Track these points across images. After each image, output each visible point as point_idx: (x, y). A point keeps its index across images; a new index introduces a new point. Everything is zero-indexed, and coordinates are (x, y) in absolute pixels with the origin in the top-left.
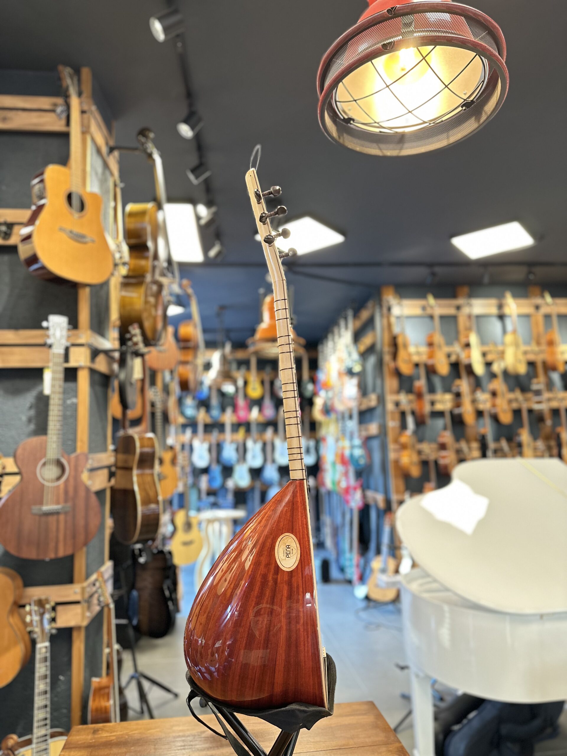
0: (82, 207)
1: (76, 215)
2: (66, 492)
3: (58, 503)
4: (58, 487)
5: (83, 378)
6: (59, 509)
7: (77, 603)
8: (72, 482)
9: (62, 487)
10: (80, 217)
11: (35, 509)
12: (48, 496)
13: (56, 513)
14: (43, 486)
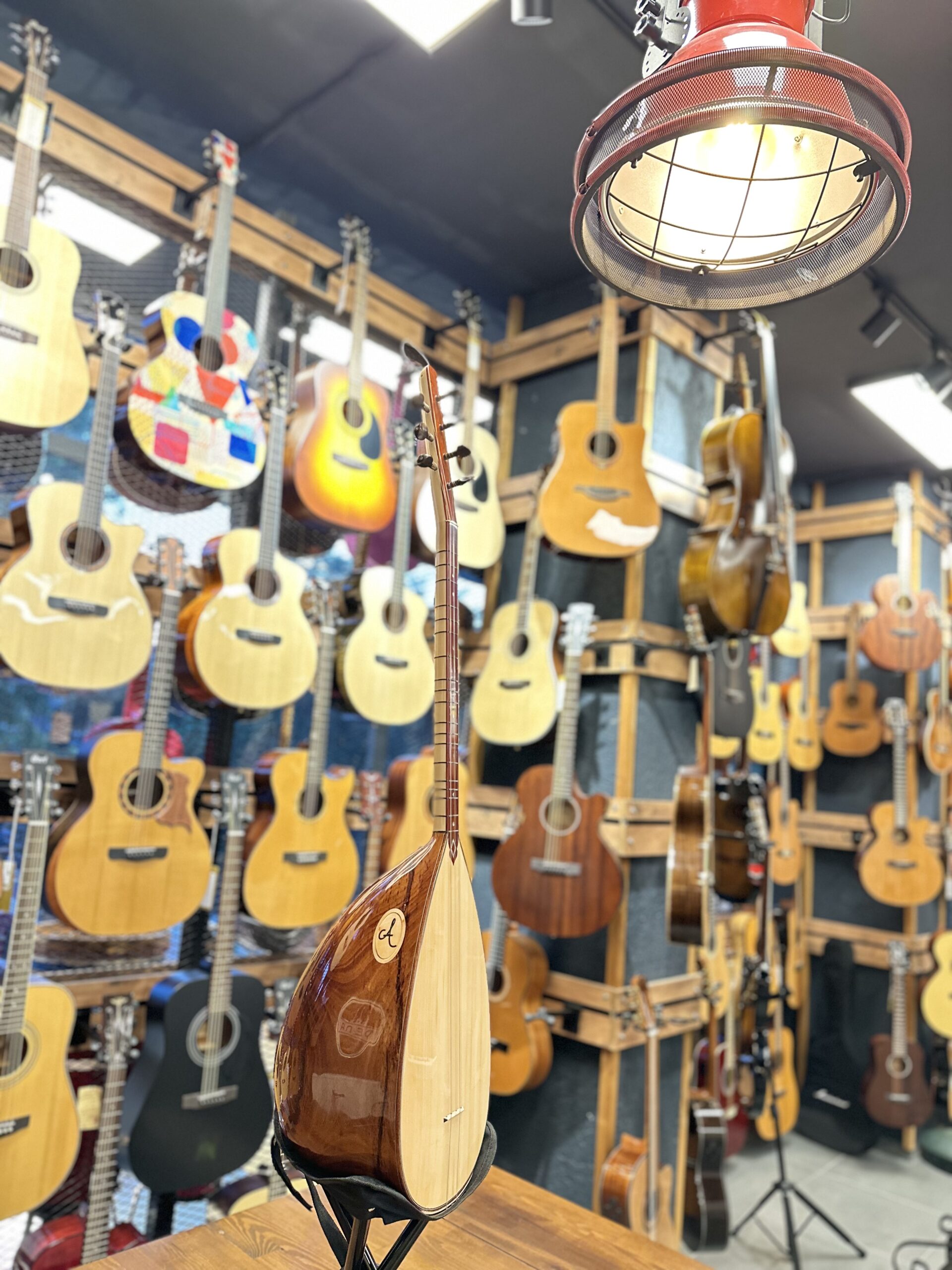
0: (612, 448)
1: (601, 463)
2: (575, 848)
3: (563, 858)
4: (563, 839)
5: (628, 690)
6: (564, 869)
7: (605, 1013)
8: (583, 836)
9: (570, 839)
10: (608, 466)
11: (535, 863)
12: (551, 848)
13: (561, 875)
14: (545, 832)
